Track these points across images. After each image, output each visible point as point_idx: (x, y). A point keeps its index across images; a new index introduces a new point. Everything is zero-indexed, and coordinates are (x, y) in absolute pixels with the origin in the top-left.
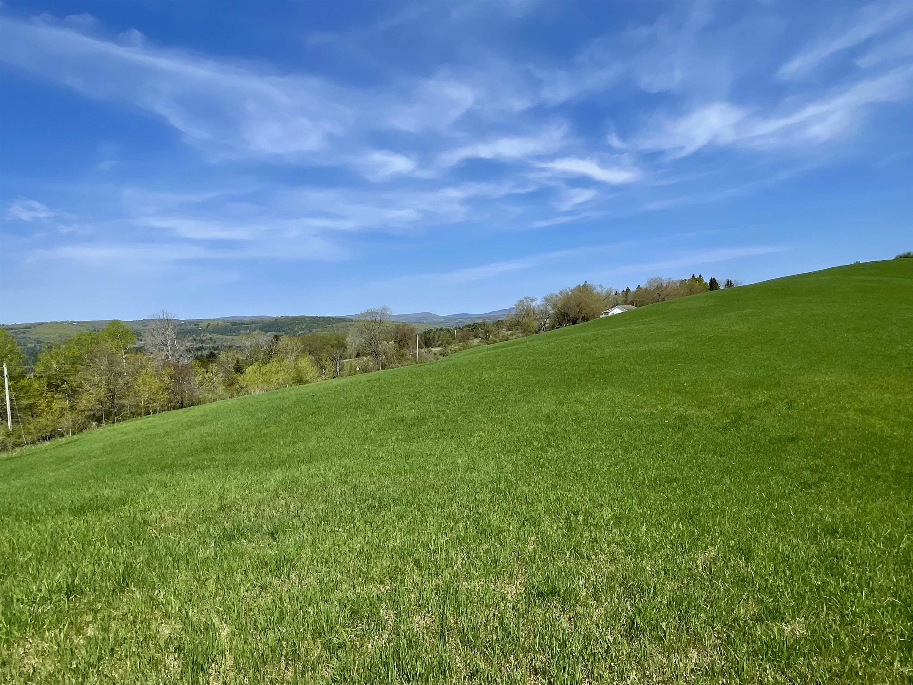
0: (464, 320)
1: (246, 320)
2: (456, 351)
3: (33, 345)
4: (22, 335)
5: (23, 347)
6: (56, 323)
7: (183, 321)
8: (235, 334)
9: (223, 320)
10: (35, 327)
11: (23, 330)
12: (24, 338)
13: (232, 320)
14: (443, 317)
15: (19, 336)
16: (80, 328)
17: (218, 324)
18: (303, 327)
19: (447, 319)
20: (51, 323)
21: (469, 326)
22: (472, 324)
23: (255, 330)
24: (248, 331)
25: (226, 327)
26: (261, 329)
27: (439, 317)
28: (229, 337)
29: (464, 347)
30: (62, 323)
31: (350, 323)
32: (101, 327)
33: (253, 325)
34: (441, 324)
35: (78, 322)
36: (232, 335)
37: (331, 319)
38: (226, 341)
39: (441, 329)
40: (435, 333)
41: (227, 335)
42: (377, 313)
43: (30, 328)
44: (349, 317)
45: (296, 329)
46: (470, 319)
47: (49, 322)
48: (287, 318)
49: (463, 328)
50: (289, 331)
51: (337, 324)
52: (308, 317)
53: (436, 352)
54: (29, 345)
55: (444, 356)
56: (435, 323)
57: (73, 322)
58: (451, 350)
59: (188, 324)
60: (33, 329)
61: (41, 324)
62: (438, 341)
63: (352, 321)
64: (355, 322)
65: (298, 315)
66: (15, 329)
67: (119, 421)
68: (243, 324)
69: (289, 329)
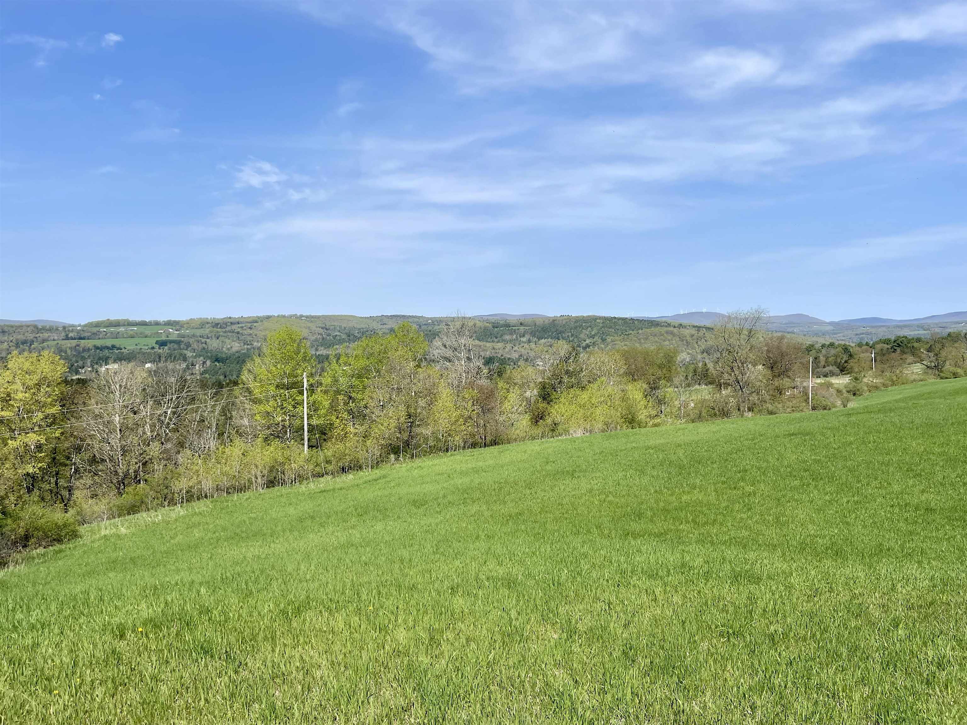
0: (873, 331)
1: (513, 321)
2: (877, 388)
3: (260, 344)
4: (249, 331)
5: (249, 347)
6: (284, 316)
7: (431, 319)
8: (496, 340)
9: (481, 318)
10: (262, 321)
11: (249, 325)
12: (250, 334)
13: (492, 319)
14: (831, 323)
15: (245, 332)
16: (309, 325)
17: (475, 325)
18: (593, 333)
19: (839, 326)
20: (278, 316)
21: (887, 342)
22: (893, 338)
23: (524, 336)
24: (514, 337)
25: (486, 328)
26: (533, 334)
27: (822, 323)
28: (488, 345)
29: (892, 381)
30: (291, 316)
31: (665, 329)
32: (333, 324)
33: (522, 328)
34: (827, 337)
35: (307, 317)
36: (493, 341)
37: (636, 322)
38: (484, 350)
39: (832, 345)
40: (819, 351)
41: (487, 342)
42: (746, 319)
43: (256, 322)
44: (664, 319)
45: (582, 336)
46: (884, 329)
47: (276, 315)
48: (569, 318)
49: (874, 344)
50: (571, 339)
51: (644, 330)
52: (600, 318)
53: (841, 387)
54: (255, 344)
55: (854, 394)
56: (816, 334)
57: (302, 316)
58: (867, 385)
59: (436, 323)
60: (260, 323)
61: (268, 317)
62: (824, 367)
63: (669, 325)
64: (675, 327)
65: (585, 315)
66: (242, 323)
67: (419, 456)
68: (507, 325)
69: (572, 335)
